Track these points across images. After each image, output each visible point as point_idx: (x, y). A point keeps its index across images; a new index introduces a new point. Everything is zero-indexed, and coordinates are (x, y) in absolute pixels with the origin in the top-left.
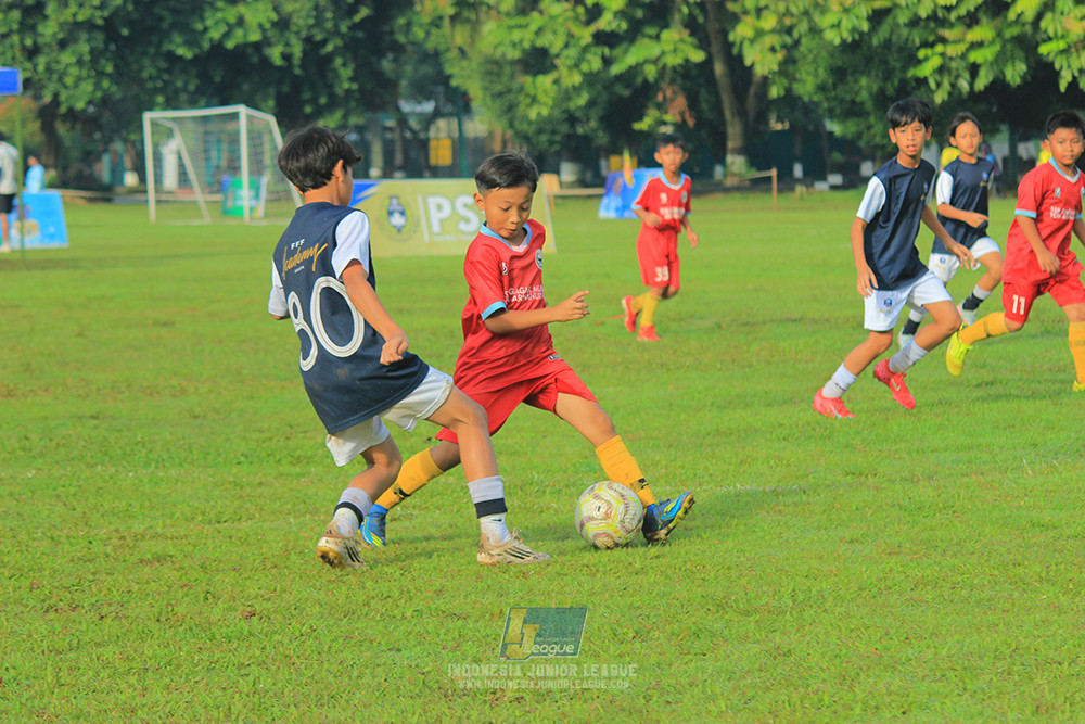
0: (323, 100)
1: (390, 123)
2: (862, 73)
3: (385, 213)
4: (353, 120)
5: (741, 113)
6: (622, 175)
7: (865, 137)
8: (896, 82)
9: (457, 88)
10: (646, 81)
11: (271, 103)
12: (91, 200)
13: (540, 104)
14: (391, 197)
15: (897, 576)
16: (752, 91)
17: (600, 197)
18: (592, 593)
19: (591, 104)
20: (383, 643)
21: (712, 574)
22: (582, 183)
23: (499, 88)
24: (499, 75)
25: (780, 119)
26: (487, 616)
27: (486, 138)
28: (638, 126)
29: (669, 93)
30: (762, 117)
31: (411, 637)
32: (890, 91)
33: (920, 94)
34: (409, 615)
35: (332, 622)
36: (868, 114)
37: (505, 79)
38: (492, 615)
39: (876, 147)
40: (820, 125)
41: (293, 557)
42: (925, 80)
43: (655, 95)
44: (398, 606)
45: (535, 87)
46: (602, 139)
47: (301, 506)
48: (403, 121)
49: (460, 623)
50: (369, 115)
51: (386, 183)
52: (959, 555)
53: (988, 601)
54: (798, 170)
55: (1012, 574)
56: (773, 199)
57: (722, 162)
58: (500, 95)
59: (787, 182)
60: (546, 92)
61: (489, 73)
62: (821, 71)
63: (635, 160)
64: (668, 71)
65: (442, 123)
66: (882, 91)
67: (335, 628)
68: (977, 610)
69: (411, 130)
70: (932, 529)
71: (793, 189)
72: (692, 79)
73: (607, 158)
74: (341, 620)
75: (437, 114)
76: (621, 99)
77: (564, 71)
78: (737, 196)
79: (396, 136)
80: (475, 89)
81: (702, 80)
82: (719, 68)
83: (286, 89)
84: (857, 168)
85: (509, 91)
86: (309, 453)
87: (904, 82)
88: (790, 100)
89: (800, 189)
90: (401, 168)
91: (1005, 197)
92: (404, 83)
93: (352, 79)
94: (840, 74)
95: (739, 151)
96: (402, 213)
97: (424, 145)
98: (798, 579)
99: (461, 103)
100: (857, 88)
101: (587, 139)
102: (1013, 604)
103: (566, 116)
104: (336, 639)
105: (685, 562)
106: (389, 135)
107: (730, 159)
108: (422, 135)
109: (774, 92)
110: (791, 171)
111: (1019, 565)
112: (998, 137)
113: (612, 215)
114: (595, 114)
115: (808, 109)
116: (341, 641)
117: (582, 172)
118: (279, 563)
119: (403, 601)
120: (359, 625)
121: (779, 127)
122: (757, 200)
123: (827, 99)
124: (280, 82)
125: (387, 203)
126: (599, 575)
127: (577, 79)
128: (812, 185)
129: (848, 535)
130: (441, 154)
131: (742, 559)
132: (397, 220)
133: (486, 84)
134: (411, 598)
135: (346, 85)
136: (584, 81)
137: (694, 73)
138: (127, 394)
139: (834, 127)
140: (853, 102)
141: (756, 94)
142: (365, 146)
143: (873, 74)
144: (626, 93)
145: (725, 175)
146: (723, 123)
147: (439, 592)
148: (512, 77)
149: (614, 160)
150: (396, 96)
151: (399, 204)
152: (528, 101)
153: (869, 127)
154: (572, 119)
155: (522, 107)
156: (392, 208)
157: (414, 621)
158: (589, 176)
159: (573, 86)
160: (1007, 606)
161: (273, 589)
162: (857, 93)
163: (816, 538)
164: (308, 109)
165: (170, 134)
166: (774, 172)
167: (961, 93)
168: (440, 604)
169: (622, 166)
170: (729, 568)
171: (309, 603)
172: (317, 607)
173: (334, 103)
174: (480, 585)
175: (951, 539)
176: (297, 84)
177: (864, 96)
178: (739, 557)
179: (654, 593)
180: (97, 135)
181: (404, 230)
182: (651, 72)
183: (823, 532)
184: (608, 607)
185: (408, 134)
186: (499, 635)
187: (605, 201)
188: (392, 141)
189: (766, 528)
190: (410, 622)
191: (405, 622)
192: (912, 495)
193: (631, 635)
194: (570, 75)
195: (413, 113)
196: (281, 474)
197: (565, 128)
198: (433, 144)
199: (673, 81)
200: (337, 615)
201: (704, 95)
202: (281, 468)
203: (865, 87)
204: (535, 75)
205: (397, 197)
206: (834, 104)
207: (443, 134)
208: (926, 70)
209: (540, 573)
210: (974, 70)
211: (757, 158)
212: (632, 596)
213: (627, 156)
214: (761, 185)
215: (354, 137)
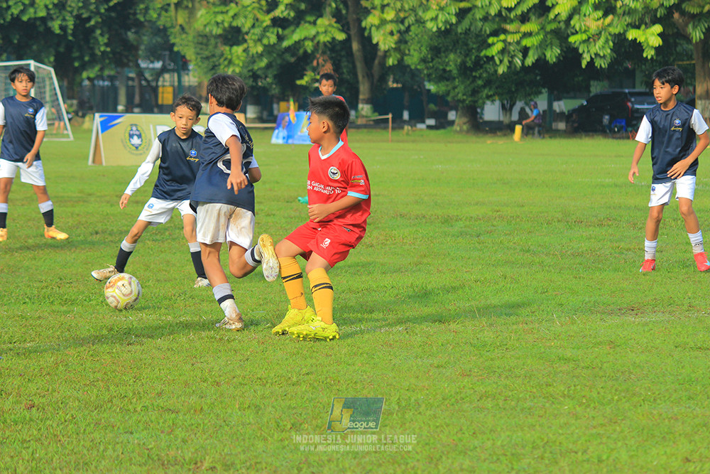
0: (87, 59)
1: (132, 75)
2: (451, 51)
3: (127, 135)
4: (106, 73)
5: (369, 75)
6: (288, 115)
7: (452, 94)
8: (473, 57)
9: (178, 52)
10: (305, 52)
11: (52, 59)
13: (234, 65)
14: (132, 125)
15: (468, 391)
16: (376, 62)
17: (273, 129)
18: (263, 397)
19: (269, 66)
20: (121, 428)
21: (344, 386)
22: (261, 119)
23: (207, 53)
24: (207, 45)
25: (395, 81)
26: (192, 411)
27: (196, 86)
28: (299, 82)
29: (321, 61)
30: (383, 79)
31: (140, 425)
32: (469, 64)
33: (489, 67)
34: (139, 409)
35: (87, 412)
36: (454, 78)
37: (211, 47)
38: (195, 411)
39: (459, 101)
40: (421, 85)
41: (61, 368)
42: (493, 57)
43: (312, 62)
44: (131, 403)
45: (231, 54)
46: (275, 90)
47: (67, 334)
48: (141, 74)
49: (173, 415)
50: (119, 69)
51: (128, 115)
52: (510, 378)
53: (529, 409)
54: (406, 115)
55: (545, 392)
56: (389, 134)
57: (356, 108)
58: (207, 58)
59: (398, 123)
60: (238, 57)
61: (201, 44)
62: (423, 49)
63: (297, 104)
64: (321, 45)
65: (167, 76)
66: (463, 63)
67: (89, 417)
68: (521, 415)
69: (146, 80)
70: (492, 360)
71: (403, 128)
72: (337, 51)
73: (278, 103)
74: (93, 412)
75: (164, 70)
76: (289, 63)
77: (251, 43)
78: (365, 130)
79: (136, 83)
80: (190, 53)
81: (343, 53)
82: (355, 46)
83: (62, 49)
84: (446, 115)
85: (213, 56)
86: (73, 298)
87: (478, 58)
88: (401, 67)
89: (407, 128)
90: (138, 106)
91: (544, 137)
92: (142, 47)
93: (107, 45)
94: (436, 51)
95: (367, 102)
96: (139, 136)
97: (155, 90)
98: (402, 391)
99: (181, 63)
100: (447, 60)
101: (265, 90)
102: (545, 412)
103: (251, 74)
104: (89, 424)
105: (326, 378)
106: (130, 83)
107: (360, 106)
108: (154, 84)
109: (391, 61)
110: (401, 115)
111: (550, 385)
112: (540, 96)
113: (280, 141)
114: (271, 73)
115: (414, 74)
116: (92, 426)
117: (261, 112)
118: (51, 372)
119: (135, 400)
120: (105, 415)
121: (395, 85)
122: (378, 134)
123: (427, 68)
124: (58, 45)
125: (129, 129)
126: (268, 385)
127: (260, 49)
128: (415, 126)
129: (436, 362)
130: (166, 96)
131: (365, 377)
132: (136, 141)
133: (198, 50)
134: (141, 398)
135: (102, 49)
136: (264, 50)
137: (338, 48)
139: (432, 87)
140: (444, 70)
141: (380, 63)
142: (115, 90)
143: (458, 51)
144: (292, 60)
145: (357, 117)
146: (358, 82)
147: (160, 394)
148: (216, 47)
149: (283, 104)
150: (136, 57)
151: (137, 130)
152: (226, 63)
153: (454, 88)
154: (255, 76)
155: (222, 67)
156: (131, 132)
157: (143, 413)
158: (265, 114)
159: (257, 53)
160: (541, 413)
161: (46, 389)
162: (447, 64)
163: (414, 364)
164: (76, 64)
166: (390, 116)
167: (515, 66)
168: (160, 402)
169: (289, 108)
170: (356, 383)
171: (71, 399)
172: (77, 402)
173: (94, 60)
174: (187, 390)
175: (505, 367)
176: (69, 47)
177: (452, 67)
178: (362, 375)
179: (305, 399)
181: (139, 148)
182: (309, 46)
183: (419, 360)
184: (273, 407)
185: (144, 83)
186: (200, 425)
187: (276, 131)
188: (133, 87)
189: (381, 356)
190: (139, 414)
191: (136, 414)
192: (479, 336)
193: (289, 427)
194: (255, 46)
195: (147, 68)
196: (54, 311)
197: (250, 82)
198: (160, 90)
199: (324, 53)
200: (90, 408)
201: (344, 64)
202: (54, 307)
203: (452, 61)
204: (231, 46)
205: (136, 125)
206: (431, 71)
207: (167, 84)
208: (494, 51)
209: (228, 383)
210: (525, 51)
211: (379, 106)
212: (290, 400)
213: (292, 102)
214: (380, 124)
215: (106, 83)
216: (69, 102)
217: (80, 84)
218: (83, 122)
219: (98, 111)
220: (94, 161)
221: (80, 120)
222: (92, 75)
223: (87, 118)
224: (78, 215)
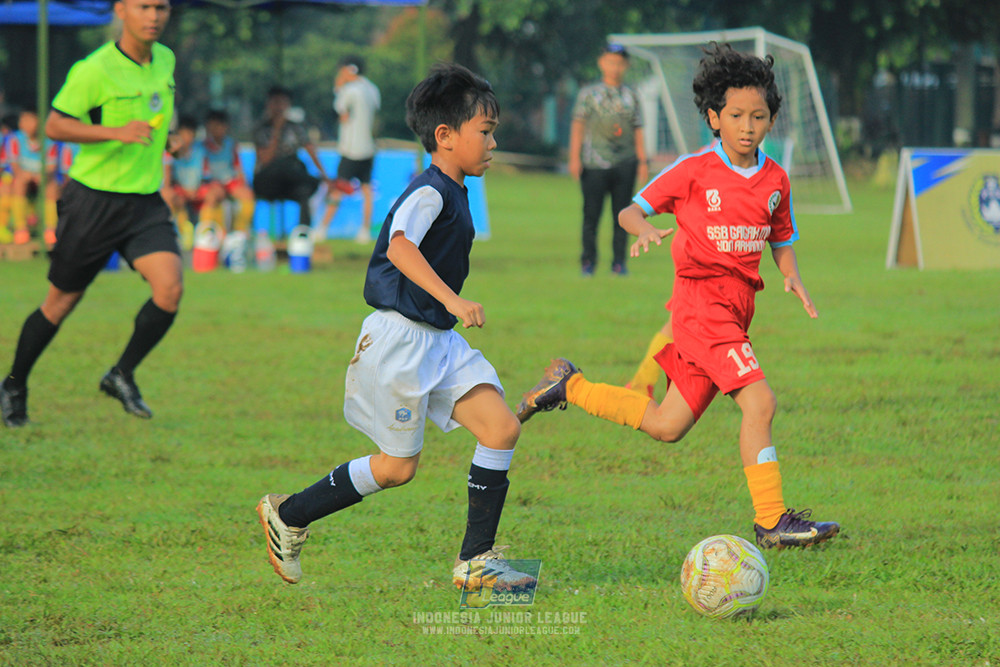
0: (889, 22)
1: (989, 61)
3: (975, 200)
4: (932, 55)
11: (805, 26)
12: (524, 168)
14: (986, 177)
50: (957, 47)
51: (978, 155)
106: (985, 80)
125: (978, 186)
132: (996, 212)
138: (573, 467)
142: (948, 98)
151: (998, 189)
156: (985, 194)
165: (647, 69)
173: (903, 27)
180: (538, 69)
202: (806, 592)
205: (996, 176)
215: (929, 81)
216: (842, 125)
217: (869, 83)
218: (874, 169)
219: (910, 144)
220: (898, 258)
221: (867, 165)
222: (900, 61)
223: (885, 161)
224: (861, 382)
